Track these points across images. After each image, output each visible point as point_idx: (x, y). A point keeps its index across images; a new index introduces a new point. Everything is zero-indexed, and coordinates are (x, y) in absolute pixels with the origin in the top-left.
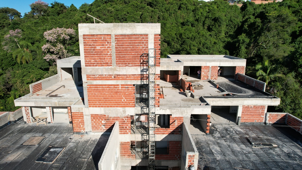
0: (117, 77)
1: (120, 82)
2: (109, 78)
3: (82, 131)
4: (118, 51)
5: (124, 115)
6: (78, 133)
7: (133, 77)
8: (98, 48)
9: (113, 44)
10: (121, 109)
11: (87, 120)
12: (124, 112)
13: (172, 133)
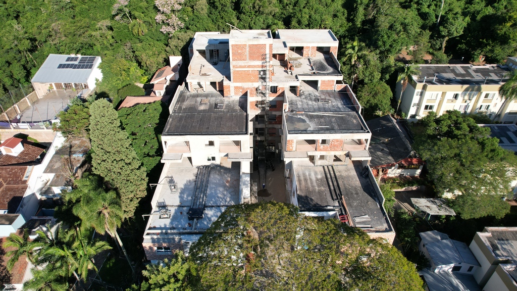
0: (249, 67)
1: (251, 69)
2: (245, 67)
3: (229, 96)
4: (250, 53)
5: (252, 87)
6: (227, 97)
7: (258, 66)
8: (239, 51)
9: (248, 49)
10: (251, 83)
11: (232, 89)
12: (252, 85)
13: (278, 96)
